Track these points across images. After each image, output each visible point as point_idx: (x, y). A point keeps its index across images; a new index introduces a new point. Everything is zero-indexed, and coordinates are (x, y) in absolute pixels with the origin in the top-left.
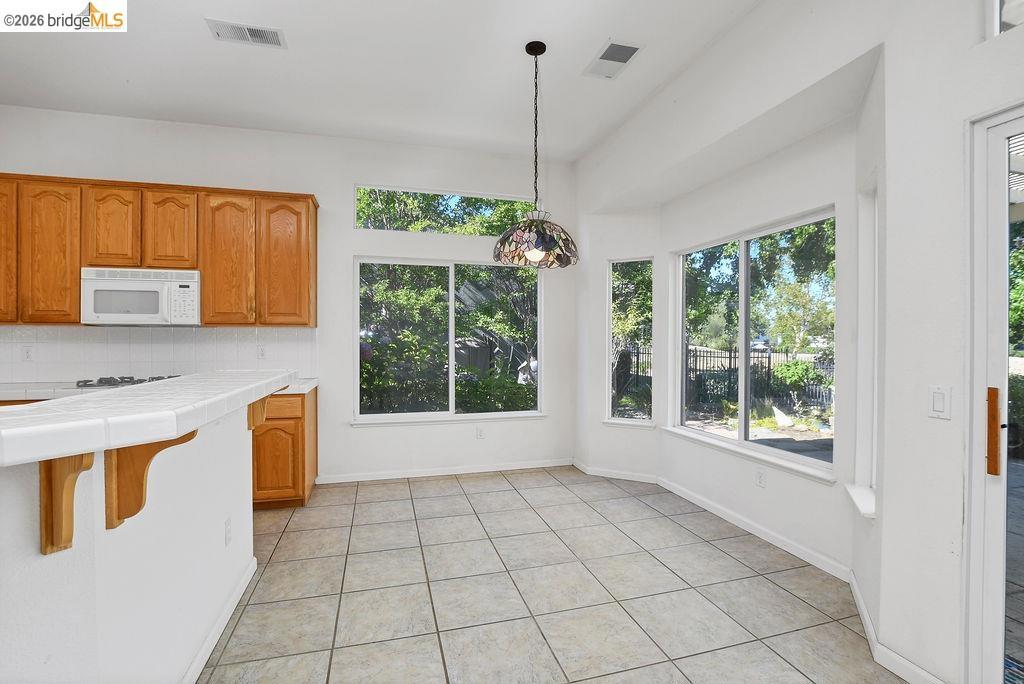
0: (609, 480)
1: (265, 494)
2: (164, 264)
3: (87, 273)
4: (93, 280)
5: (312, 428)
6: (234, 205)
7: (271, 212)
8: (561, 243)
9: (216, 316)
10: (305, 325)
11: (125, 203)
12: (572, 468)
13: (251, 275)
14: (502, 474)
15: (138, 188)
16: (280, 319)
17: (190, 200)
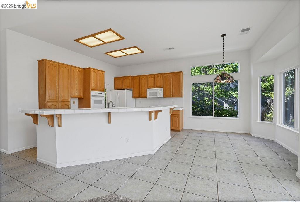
0: (258, 138)
1: (173, 128)
2: (158, 87)
3: (148, 89)
4: (149, 91)
5: (182, 117)
6: (168, 75)
7: (174, 76)
8: (227, 78)
9: (165, 96)
10: (181, 97)
11: (152, 78)
12: (249, 134)
13: (171, 88)
14: (227, 133)
15: (154, 75)
16: (176, 96)
17: (161, 76)
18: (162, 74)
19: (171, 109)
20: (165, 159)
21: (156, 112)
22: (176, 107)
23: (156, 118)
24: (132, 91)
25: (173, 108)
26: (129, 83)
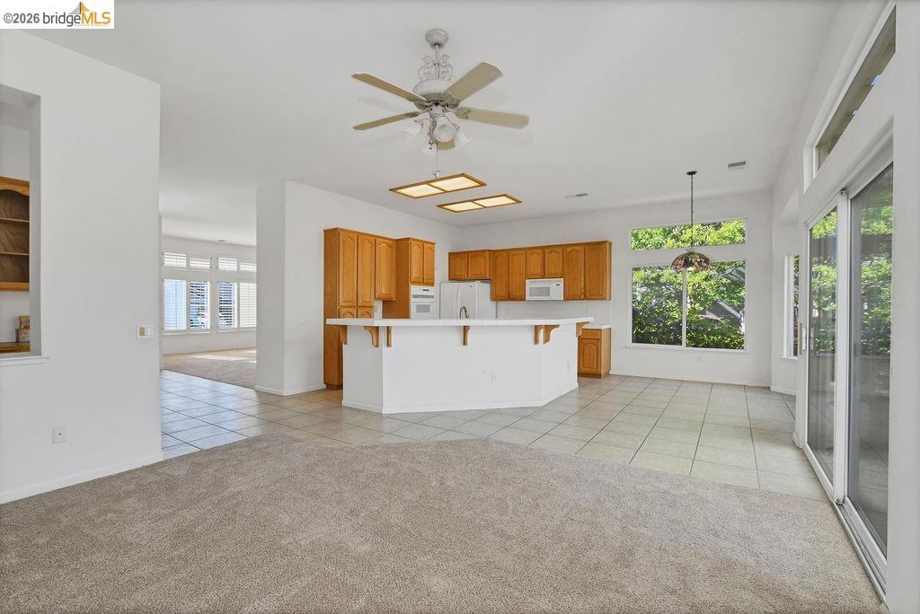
0: (781, 394)
1: (583, 370)
2: (551, 276)
3: (528, 281)
4: (530, 284)
5: (607, 346)
6: (576, 250)
7: (590, 251)
9: (569, 297)
10: (604, 299)
11: (539, 254)
12: (767, 388)
13: (583, 279)
14: (713, 384)
15: (543, 248)
16: (593, 297)
17: (560, 250)
18: (561, 245)
19: (579, 325)
20: (563, 413)
21: (548, 328)
22: (592, 321)
23: (547, 339)
24: (489, 285)
25: (584, 323)
26: (483, 266)
